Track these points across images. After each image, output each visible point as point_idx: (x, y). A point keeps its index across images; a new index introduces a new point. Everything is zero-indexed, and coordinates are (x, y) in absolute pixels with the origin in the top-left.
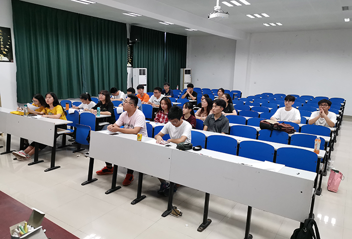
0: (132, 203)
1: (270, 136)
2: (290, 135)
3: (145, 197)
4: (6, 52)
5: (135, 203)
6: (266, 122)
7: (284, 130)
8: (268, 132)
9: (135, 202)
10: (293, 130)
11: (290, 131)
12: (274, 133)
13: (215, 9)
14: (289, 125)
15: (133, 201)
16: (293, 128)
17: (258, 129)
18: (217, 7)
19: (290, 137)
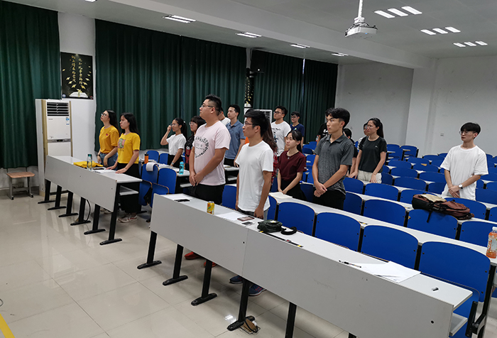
0: (192, 304)
1: (428, 221)
2: (461, 222)
3: (214, 296)
4: (85, 86)
5: (197, 304)
6: (422, 197)
7: (451, 213)
8: (425, 214)
9: (197, 302)
10: (469, 214)
11: (460, 215)
12: (434, 215)
13: (356, 22)
14: (462, 205)
15: (195, 301)
16: (468, 210)
17: (408, 207)
18: (359, 19)
19: (460, 226)
